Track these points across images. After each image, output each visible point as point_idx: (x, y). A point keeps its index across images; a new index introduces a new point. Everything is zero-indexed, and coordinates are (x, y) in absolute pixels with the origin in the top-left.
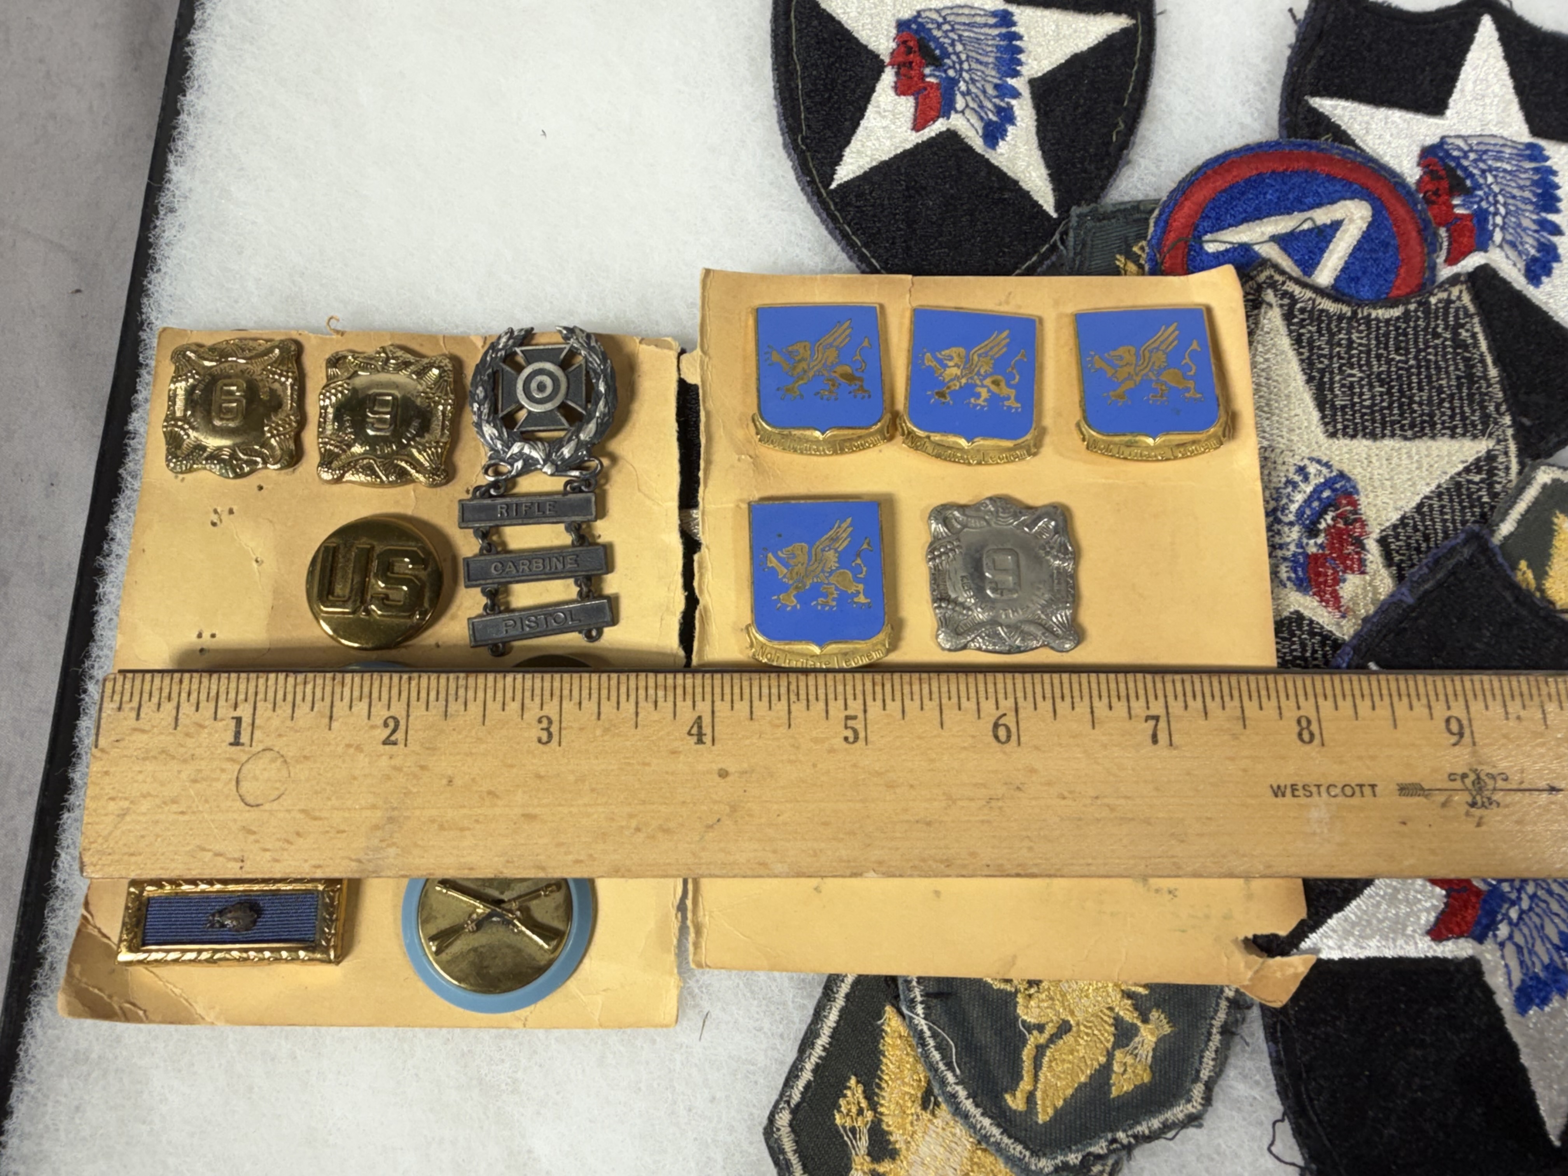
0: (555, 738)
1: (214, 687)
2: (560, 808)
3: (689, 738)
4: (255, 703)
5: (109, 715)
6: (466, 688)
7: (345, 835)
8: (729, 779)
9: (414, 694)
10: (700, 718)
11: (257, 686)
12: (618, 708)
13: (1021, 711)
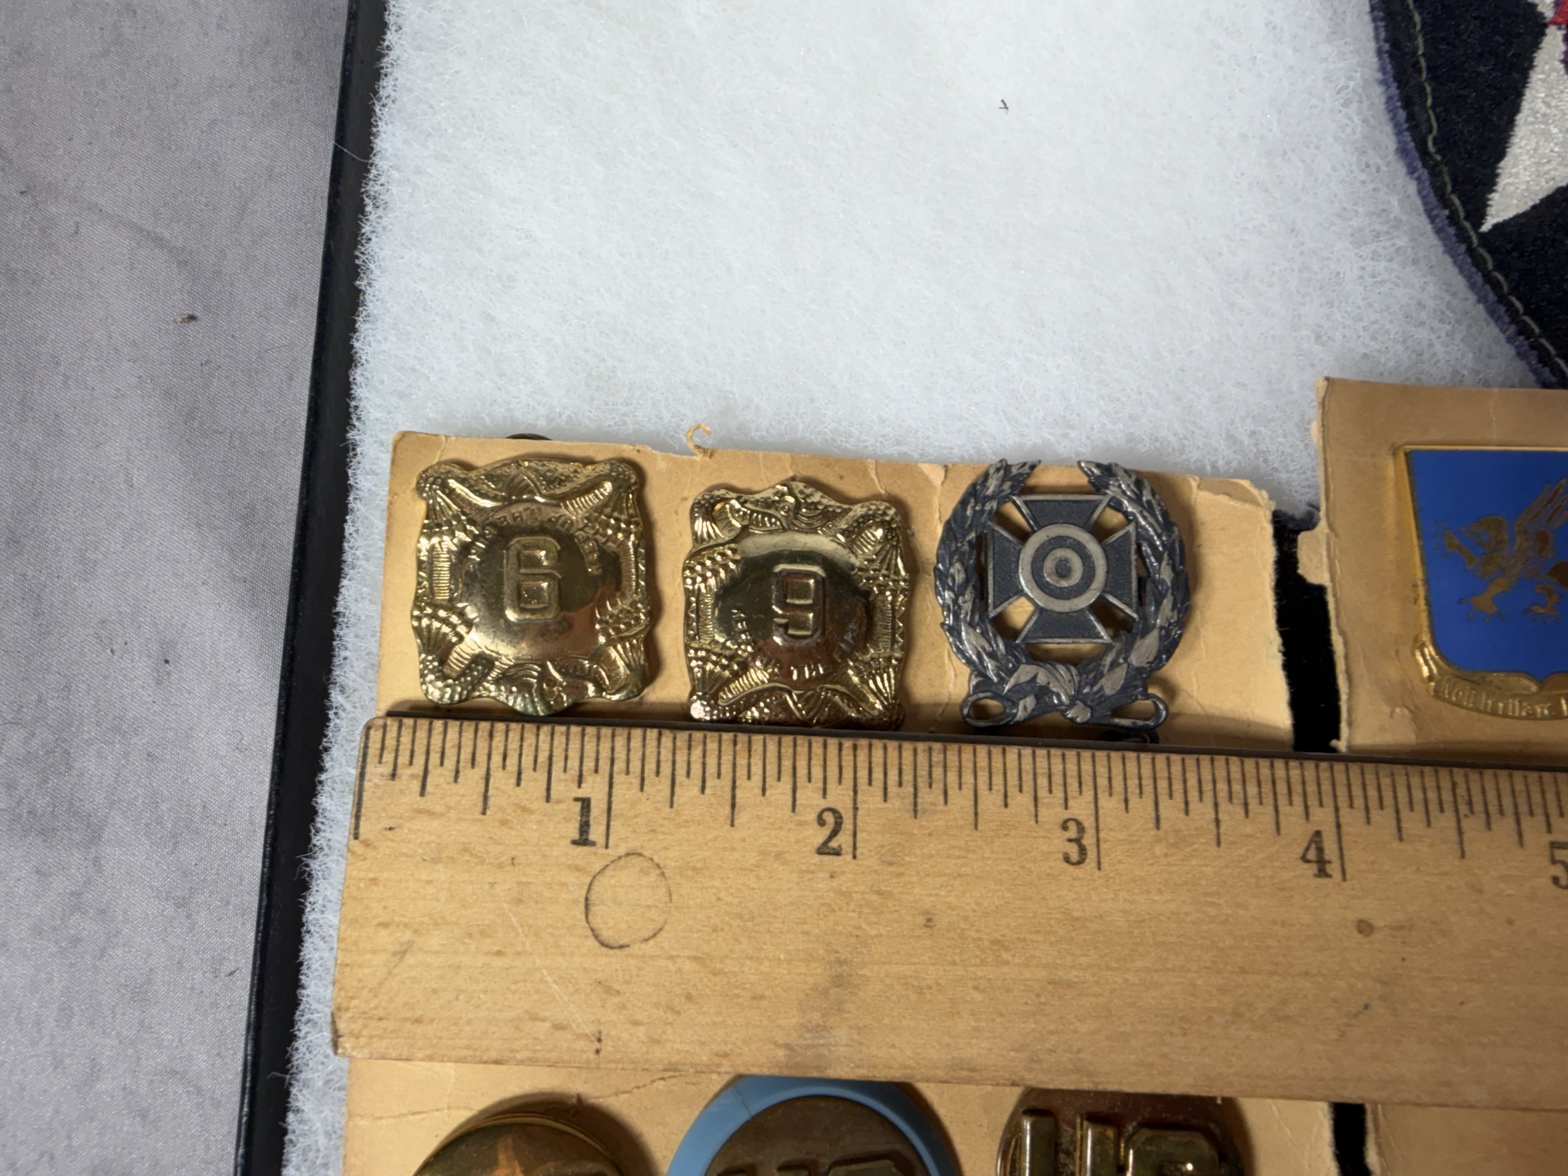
0: (1092, 855)
1: (544, 746)
3: (1306, 866)
4: (611, 777)
5: (376, 786)
6: (945, 767)
8: (1374, 937)
9: (862, 774)
10: (1318, 834)
11: (613, 749)
12: (1187, 812)
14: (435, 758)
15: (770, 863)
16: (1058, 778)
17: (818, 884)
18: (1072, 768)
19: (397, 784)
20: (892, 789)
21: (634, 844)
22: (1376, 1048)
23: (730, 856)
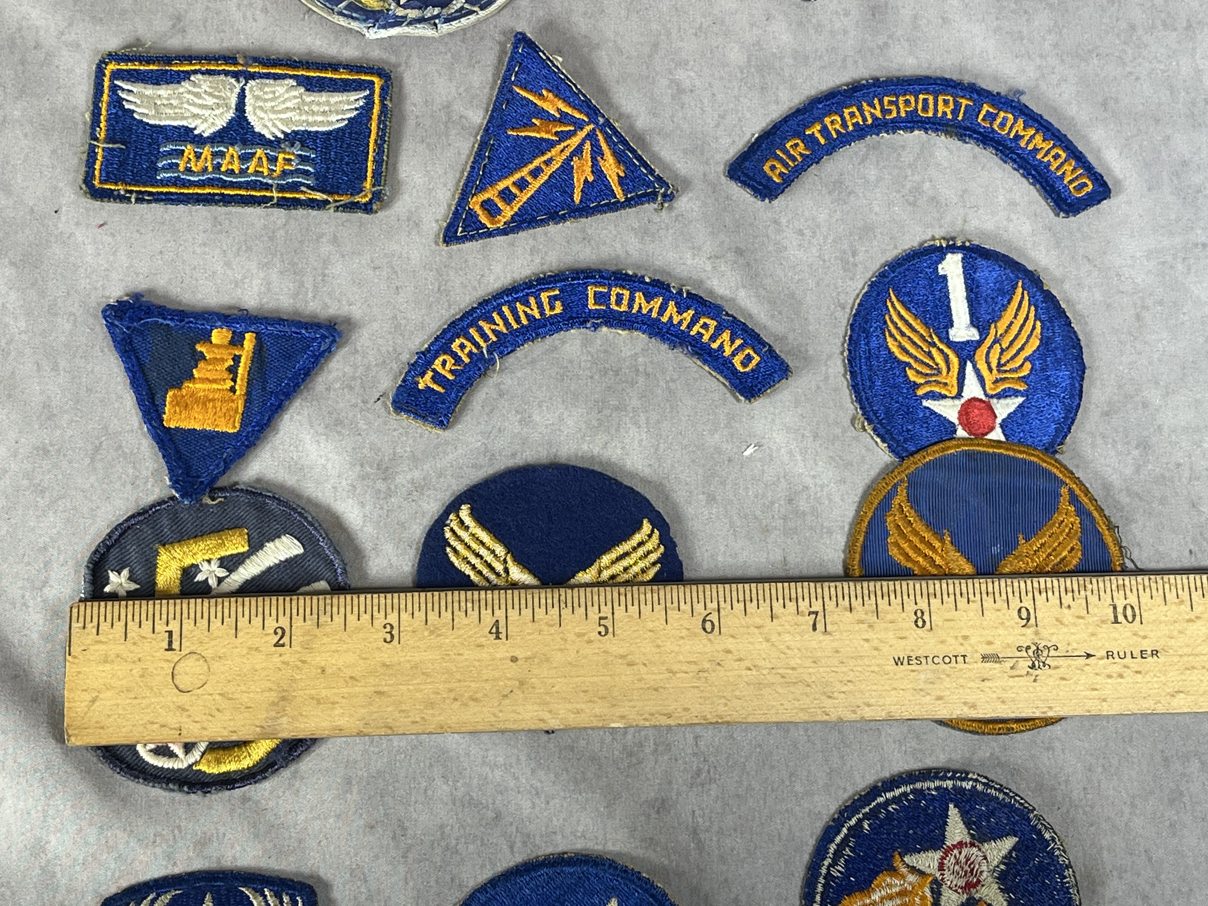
14: (102, 618)
15: (253, 652)
16: (382, 607)
17: (276, 659)
18: (389, 601)
19: (86, 630)
20: (307, 617)
21: (193, 648)
22: (514, 708)
23: (235, 651)
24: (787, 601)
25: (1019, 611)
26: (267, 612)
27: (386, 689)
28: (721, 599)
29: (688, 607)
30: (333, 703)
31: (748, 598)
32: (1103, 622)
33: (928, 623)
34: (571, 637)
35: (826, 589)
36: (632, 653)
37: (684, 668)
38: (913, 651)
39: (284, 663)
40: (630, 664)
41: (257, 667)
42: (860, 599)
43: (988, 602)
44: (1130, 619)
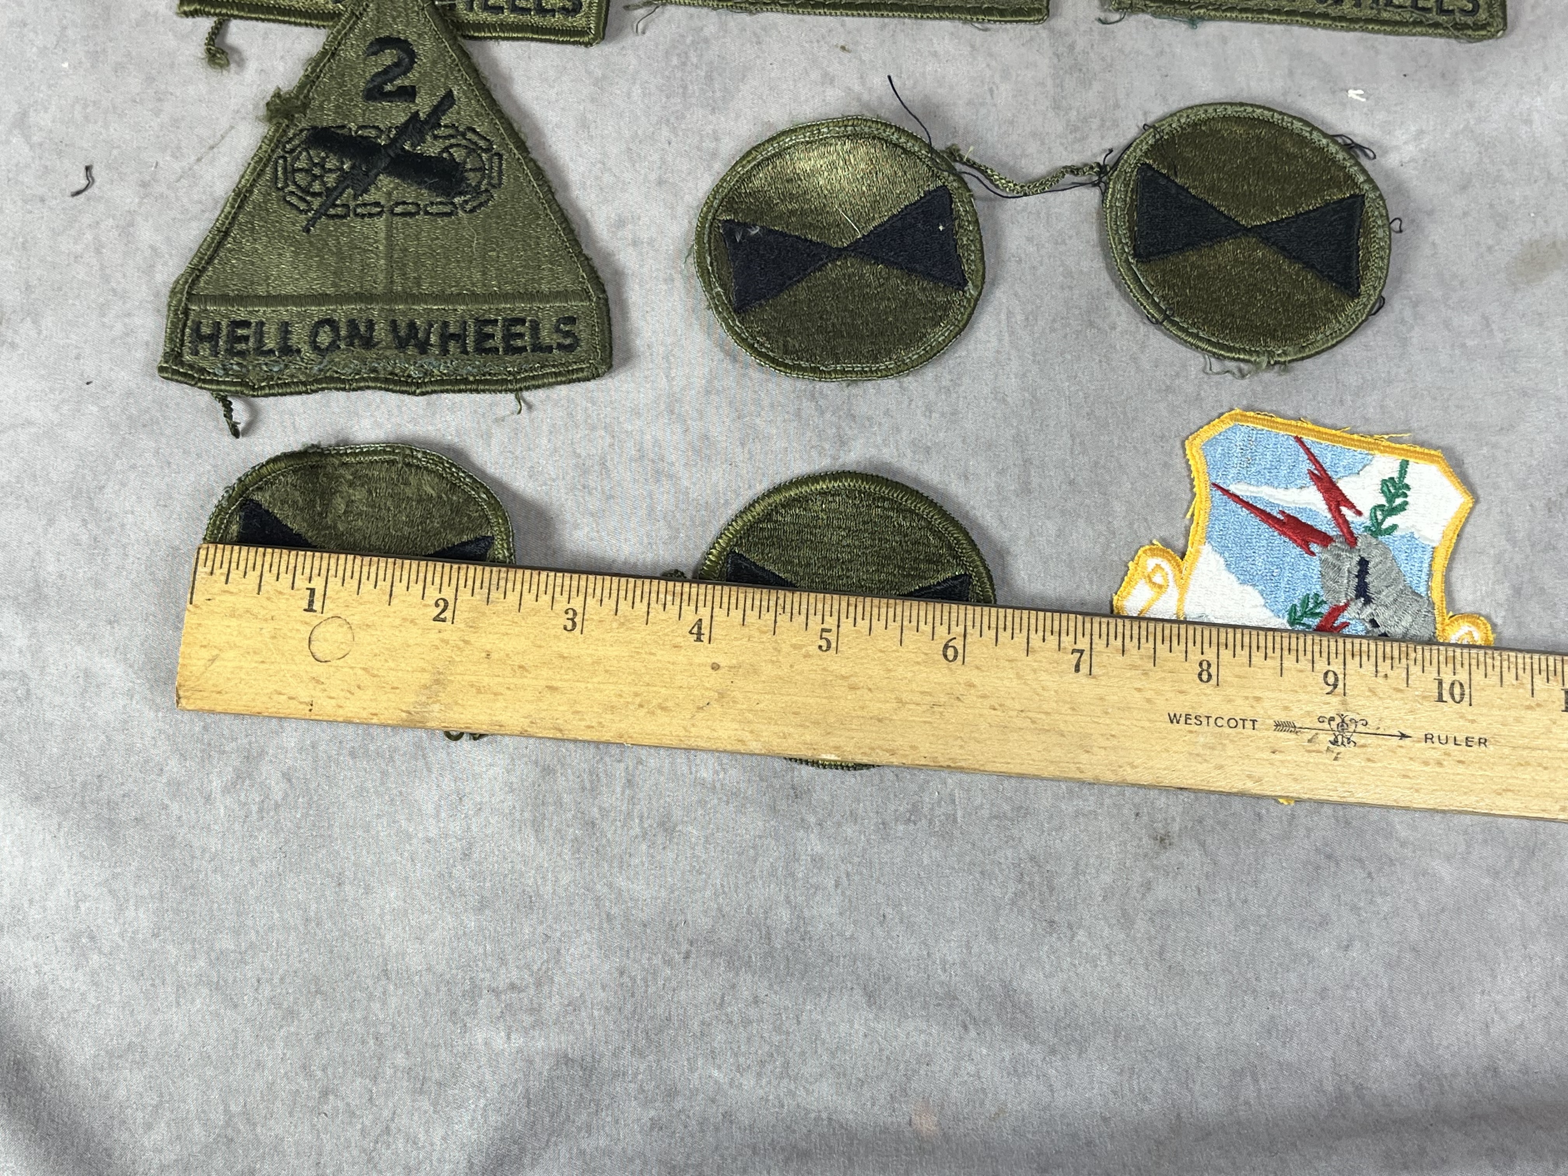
0: (579, 627)
1: (292, 561)
2: (578, 684)
3: (690, 636)
4: (327, 578)
5: (203, 578)
6: (506, 580)
7: (398, 691)
8: (719, 671)
9: (462, 582)
10: (700, 620)
11: (328, 564)
12: (633, 608)
13: (968, 636)
14: (234, 565)
15: (407, 624)
16: (566, 588)
17: (434, 636)
18: (575, 583)
19: (214, 577)
20: (477, 590)
21: (337, 612)
22: (709, 723)
23: (387, 620)
24: (1048, 634)
25: (1326, 674)
26: (429, 579)
27: (559, 684)
28: (969, 623)
29: (928, 629)
30: (495, 694)
31: (1001, 625)
32: (1424, 698)
33: (1214, 678)
34: (786, 648)
35: (1096, 626)
36: (856, 675)
37: (917, 698)
38: (1193, 708)
39: (443, 640)
40: (853, 688)
41: (411, 642)
42: (1135, 640)
43: (1289, 661)
44: (1457, 698)
